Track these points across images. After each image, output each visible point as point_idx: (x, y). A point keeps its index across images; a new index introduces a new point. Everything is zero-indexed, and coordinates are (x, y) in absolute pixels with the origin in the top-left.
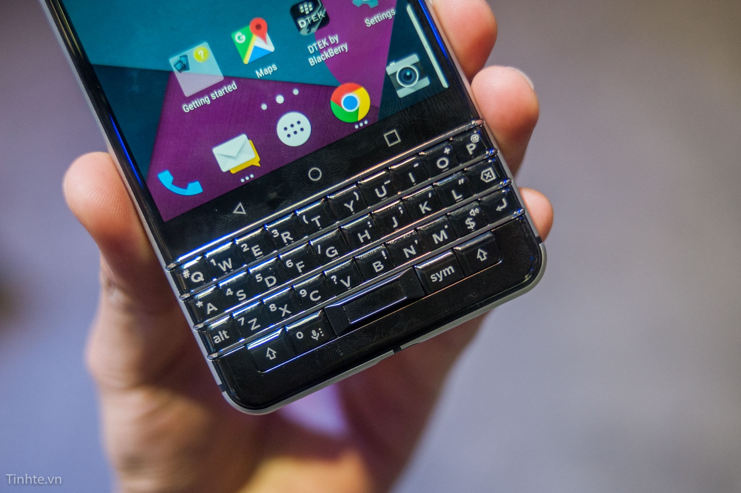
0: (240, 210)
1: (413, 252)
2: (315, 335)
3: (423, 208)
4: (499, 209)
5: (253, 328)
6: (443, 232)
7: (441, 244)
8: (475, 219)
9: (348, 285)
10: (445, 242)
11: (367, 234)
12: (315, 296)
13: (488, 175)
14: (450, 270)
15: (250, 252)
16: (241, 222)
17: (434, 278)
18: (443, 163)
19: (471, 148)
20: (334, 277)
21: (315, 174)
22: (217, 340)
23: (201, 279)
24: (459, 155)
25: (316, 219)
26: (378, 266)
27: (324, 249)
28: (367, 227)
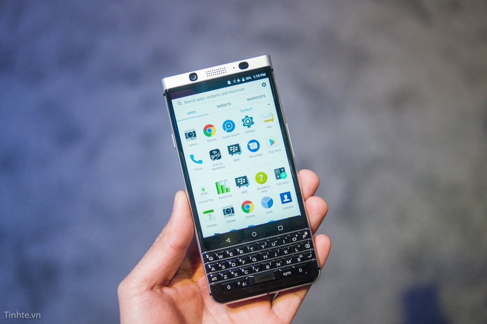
0: (228, 240)
1: (280, 265)
2: (244, 284)
3: (286, 252)
4: (309, 257)
5: (225, 278)
6: (290, 261)
7: (289, 264)
8: (301, 259)
9: (257, 271)
10: (290, 264)
11: (266, 256)
12: (246, 272)
13: (308, 246)
14: (290, 273)
15: (229, 254)
16: (228, 244)
17: (284, 274)
18: (294, 239)
19: (304, 236)
20: (253, 268)
21: (254, 234)
22: (213, 279)
23: (212, 259)
24: (300, 238)
25: (252, 248)
26: (268, 267)
27: (252, 258)
28: (267, 254)
